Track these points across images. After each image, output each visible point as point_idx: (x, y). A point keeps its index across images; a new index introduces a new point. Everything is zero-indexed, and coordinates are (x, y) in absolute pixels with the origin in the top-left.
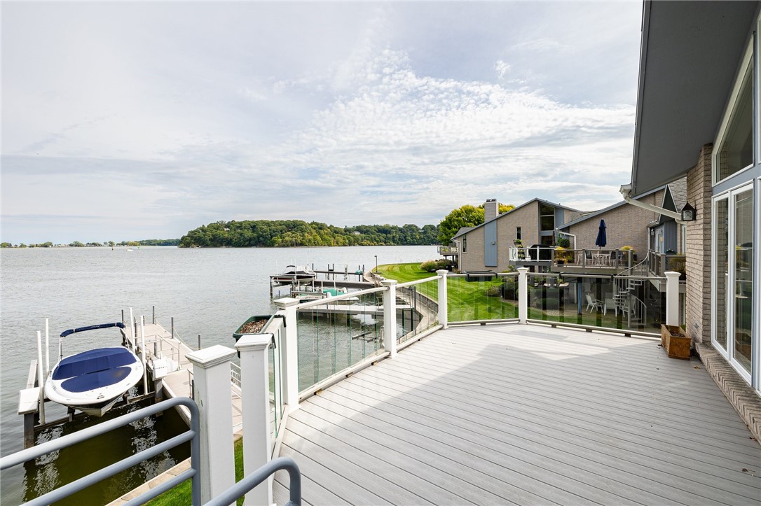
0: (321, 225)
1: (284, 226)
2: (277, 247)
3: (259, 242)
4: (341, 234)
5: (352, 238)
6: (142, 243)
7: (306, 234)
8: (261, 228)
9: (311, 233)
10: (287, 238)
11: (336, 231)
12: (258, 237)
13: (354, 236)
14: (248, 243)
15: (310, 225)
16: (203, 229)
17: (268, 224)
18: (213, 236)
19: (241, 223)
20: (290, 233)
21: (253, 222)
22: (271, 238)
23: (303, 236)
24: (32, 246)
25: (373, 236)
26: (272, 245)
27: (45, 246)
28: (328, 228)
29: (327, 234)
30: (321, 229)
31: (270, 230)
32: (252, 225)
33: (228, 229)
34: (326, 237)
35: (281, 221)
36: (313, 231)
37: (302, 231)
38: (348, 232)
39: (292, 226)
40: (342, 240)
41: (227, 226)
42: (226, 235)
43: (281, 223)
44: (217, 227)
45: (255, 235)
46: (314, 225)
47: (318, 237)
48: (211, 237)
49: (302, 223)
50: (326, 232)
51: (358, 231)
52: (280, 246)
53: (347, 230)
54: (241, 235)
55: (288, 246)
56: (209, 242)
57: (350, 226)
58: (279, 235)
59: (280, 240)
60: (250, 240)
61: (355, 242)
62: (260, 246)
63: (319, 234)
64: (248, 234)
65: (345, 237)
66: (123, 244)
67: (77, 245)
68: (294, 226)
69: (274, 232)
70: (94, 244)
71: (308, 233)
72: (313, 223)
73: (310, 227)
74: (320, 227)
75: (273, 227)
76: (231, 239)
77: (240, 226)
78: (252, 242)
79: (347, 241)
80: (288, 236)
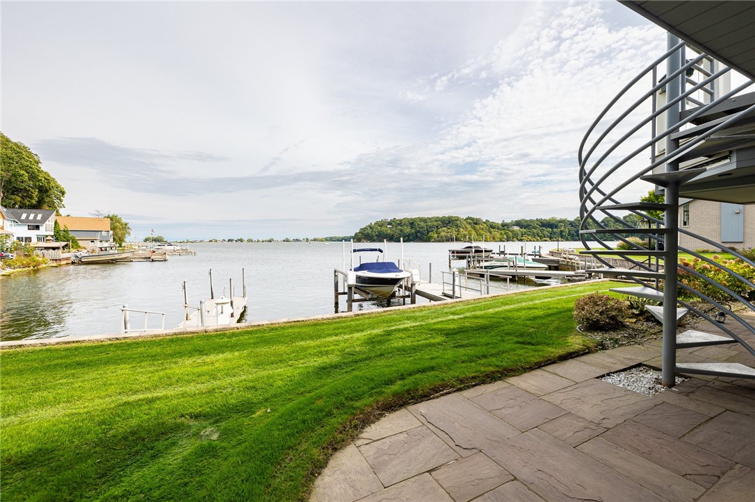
0: (477, 220)
1: (440, 222)
2: (433, 242)
3: (417, 237)
4: (498, 229)
5: (510, 234)
6: (327, 240)
7: (461, 230)
8: (418, 224)
9: (466, 228)
10: (442, 234)
11: (492, 226)
12: (416, 233)
13: (512, 231)
14: (407, 238)
15: (465, 220)
16: (371, 227)
17: (424, 220)
18: (379, 232)
19: (401, 221)
20: (445, 228)
21: (411, 219)
22: (428, 232)
23: (458, 231)
24: (263, 241)
25: (535, 231)
26: (428, 240)
27: (270, 241)
28: (484, 223)
29: (483, 229)
30: (476, 224)
31: (427, 226)
32: (411, 221)
33: (390, 226)
34: (481, 232)
35: (437, 218)
36: (468, 226)
37: (457, 226)
38: (505, 227)
39: (447, 222)
40: (498, 235)
41: (390, 223)
42: (389, 231)
43: (437, 219)
44: (381, 224)
45: (413, 231)
46: (469, 220)
47: (473, 232)
48: (377, 233)
49: (457, 219)
50: (482, 227)
51: (517, 225)
52: (435, 241)
53: (504, 225)
54: (401, 231)
55: (443, 241)
56: (376, 238)
57: (508, 221)
58: (435, 230)
59: (436, 235)
60: (409, 236)
61: (513, 237)
62: (418, 242)
63: (475, 229)
64: (408, 230)
65: (503, 232)
66: (315, 240)
67: (287, 241)
68: (449, 222)
69: (430, 227)
70: (297, 240)
71: (463, 228)
72: (469, 218)
73: (465, 222)
74: (475, 222)
75: (429, 224)
76: (392, 235)
77: (401, 223)
78: (411, 237)
79: (505, 237)
80: (444, 232)
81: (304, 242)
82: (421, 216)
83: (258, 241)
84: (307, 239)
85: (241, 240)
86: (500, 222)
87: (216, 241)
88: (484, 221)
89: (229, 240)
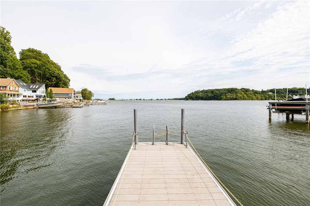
0: (247, 89)
1: (227, 91)
2: (223, 100)
3: (215, 98)
4: (259, 94)
5: (267, 96)
6: (174, 99)
7: (238, 94)
8: (216, 92)
9: (241, 93)
10: (228, 96)
11: (255, 93)
12: (214, 96)
13: (268, 95)
14: (210, 98)
15: (240, 89)
16: (192, 93)
17: (219, 90)
18: (196, 96)
19: (207, 90)
20: (230, 94)
21: (212, 90)
22: (220, 96)
23: (237, 95)
24: (149, 100)
25: (282, 94)
26: (221, 99)
27: (151, 100)
28: (251, 91)
29: (250, 94)
30: (247, 91)
31: (220, 93)
32: (212, 91)
33: (202, 93)
34: (250, 95)
35: (225, 89)
36: (242, 93)
37: (236, 92)
38: (264, 93)
39: (230, 91)
40: (260, 97)
41: (201, 92)
42: (201, 95)
43: (225, 90)
44: (197, 92)
45: (213, 95)
46: (243, 90)
47: (245, 95)
48: (195, 96)
49: (236, 89)
50: (250, 93)
51: (270, 92)
52: (224, 100)
53: (263, 92)
54: (207, 95)
55: (228, 100)
56: (195, 98)
57: (265, 90)
58: (224, 95)
59: (225, 97)
60: (211, 97)
61: (269, 98)
62: (215, 100)
63: (246, 94)
64: (210, 95)
65: (262, 95)
66: (169, 99)
67: (158, 100)
68: (232, 91)
69: (222, 93)
70: (162, 99)
71: (239, 94)
72: (242, 89)
73: (240, 91)
74: (246, 91)
75: (221, 92)
76: (203, 97)
77: (207, 92)
78: (212, 98)
79: (264, 97)
80: (229, 95)
81: (165, 100)
82: (217, 88)
83: (147, 100)
84: (166, 99)
85: (141, 99)
86: (261, 90)
87: (132, 100)
88: (251, 90)
89: (136, 100)
